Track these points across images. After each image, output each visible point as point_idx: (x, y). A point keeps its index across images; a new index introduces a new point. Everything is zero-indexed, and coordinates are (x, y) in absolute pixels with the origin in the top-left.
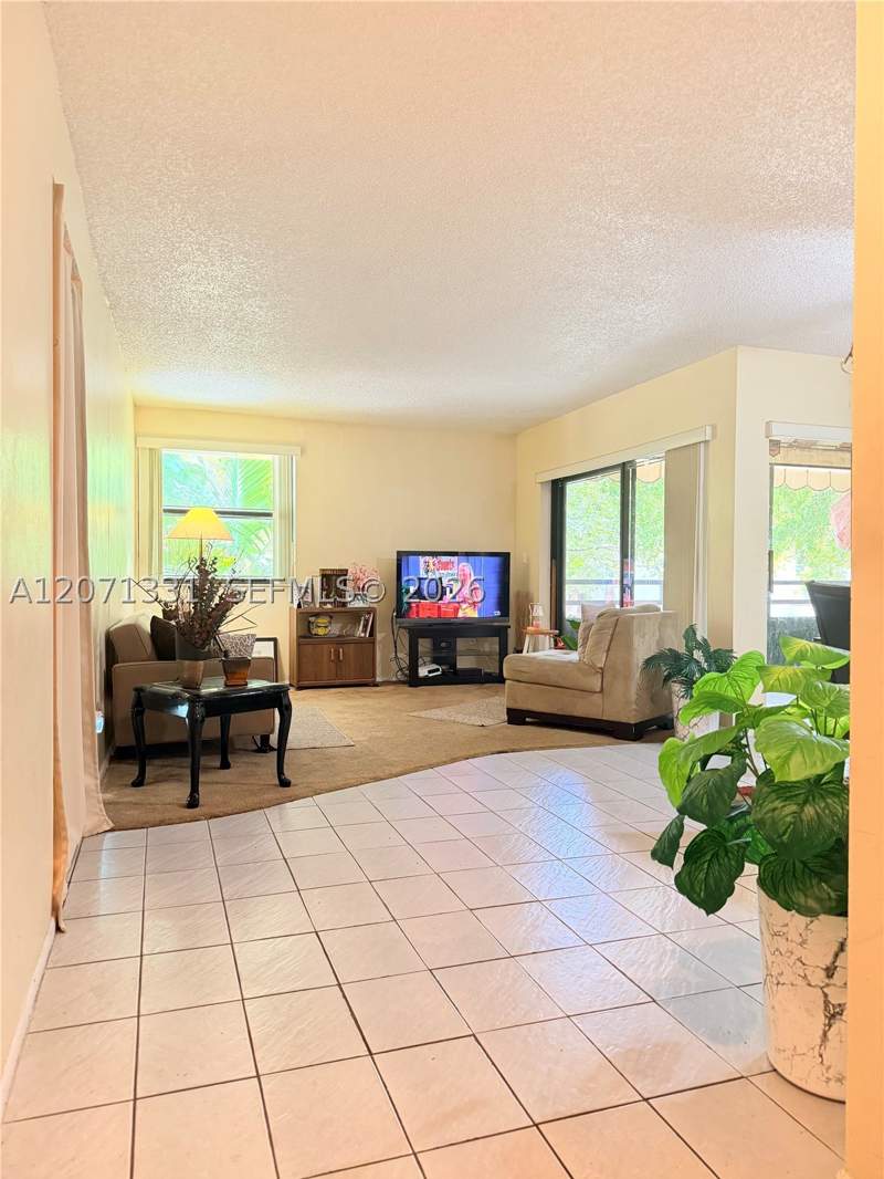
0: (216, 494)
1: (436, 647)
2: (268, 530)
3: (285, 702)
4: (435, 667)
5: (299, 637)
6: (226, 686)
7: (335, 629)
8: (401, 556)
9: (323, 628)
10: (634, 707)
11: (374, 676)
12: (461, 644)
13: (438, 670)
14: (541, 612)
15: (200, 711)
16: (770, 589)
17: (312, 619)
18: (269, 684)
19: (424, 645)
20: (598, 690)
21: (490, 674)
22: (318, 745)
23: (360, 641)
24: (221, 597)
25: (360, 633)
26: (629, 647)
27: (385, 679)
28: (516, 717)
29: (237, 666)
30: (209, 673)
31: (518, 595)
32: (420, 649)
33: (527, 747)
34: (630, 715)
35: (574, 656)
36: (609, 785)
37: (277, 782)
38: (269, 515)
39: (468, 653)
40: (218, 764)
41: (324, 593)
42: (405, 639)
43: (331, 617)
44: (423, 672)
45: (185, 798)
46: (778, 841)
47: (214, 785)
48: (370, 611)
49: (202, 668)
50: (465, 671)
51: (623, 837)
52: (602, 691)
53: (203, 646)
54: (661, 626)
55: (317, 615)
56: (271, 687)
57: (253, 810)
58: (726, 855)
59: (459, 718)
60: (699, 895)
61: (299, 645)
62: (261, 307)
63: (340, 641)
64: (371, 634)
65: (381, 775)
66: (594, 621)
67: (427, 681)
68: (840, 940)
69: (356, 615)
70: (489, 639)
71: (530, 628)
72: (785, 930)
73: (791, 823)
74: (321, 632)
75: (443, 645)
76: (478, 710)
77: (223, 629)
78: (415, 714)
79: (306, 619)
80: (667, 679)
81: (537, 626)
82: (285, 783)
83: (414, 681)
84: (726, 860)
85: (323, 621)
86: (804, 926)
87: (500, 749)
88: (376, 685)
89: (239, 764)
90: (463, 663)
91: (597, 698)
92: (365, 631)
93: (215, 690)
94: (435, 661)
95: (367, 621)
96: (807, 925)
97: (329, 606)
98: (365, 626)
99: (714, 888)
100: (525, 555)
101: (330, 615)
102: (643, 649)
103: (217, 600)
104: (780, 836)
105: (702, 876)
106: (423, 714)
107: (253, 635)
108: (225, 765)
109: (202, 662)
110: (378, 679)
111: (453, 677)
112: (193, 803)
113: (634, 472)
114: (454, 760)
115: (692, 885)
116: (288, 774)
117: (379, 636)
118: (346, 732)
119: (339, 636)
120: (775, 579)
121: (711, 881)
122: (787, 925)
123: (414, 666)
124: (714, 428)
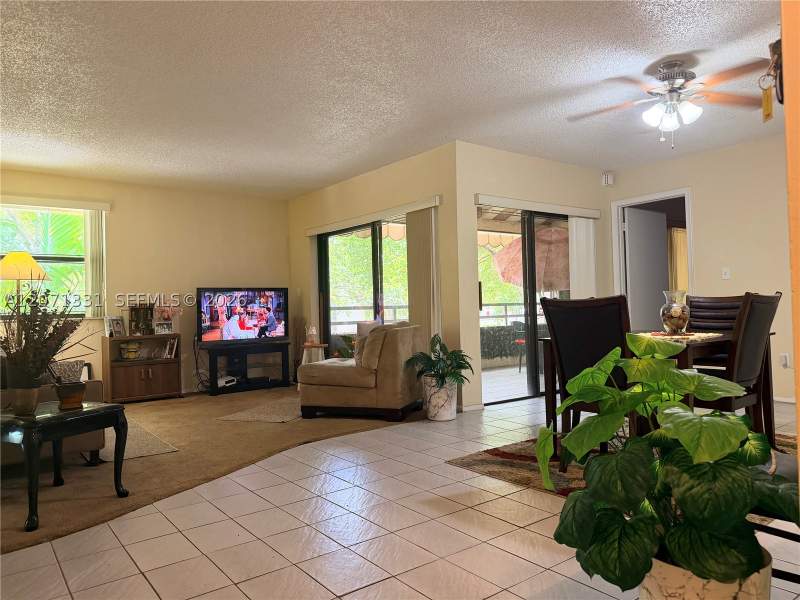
0: (28, 244)
1: (230, 363)
2: (78, 274)
3: (121, 420)
4: (230, 378)
5: (112, 361)
6: (60, 409)
7: (144, 353)
8: (200, 292)
9: (133, 353)
10: (400, 396)
11: (180, 389)
12: (251, 359)
13: (233, 380)
14: (314, 331)
15: (35, 437)
16: (481, 309)
17: (123, 346)
18: (104, 405)
19: (221, 361)
20: (373, 386)
21: (275, 380)
22: (145, 453)
23: (167, 362)
24: (55, 327)
25: (166, 355)
26: (395, 352)
27: (189, 391)
28: (309, 412)
29: (70, 392)
30: (43, 399)
31: (295, 319)
32: (219, 365)
33: (324, 435)
34: (397, 402)
35: (351, 362)
36: (398, 459)
37: (115, 493)
38: (81, 260)
39: (257, 365)
40: (52, 481)
41: (133, 324)
42: (205, 359)
43: (140, 343)
44: (221, 383)
45: (23, 523)
46: (701, 517)
47: (53, 504)
48: (174, 337)
49: (36, 395)
50: (256, 379)
51: (430, 503)
52: (376, 386)
53: (37, 375)
54: (414, 336)
55: (127, 342)
56: (108, 408)
57: (97, 524)
58: (636, 533)
59: (262, 417)
60: (614, 573)
61: (112, 367)
62: (85, 74)
63: (149, 362)
64: (177, 355)
65: (212, 476)
66: (367, 334)
67: (225, 390)
68: (733, 595)
69: (163, 341)
70: (273, 354)
71: (307, 344)
72: (681, 591)
73: (709, 500)
74: (132, 356)
75: (236, 360)
76: (275, 411)
77: (58, 357)
78: (224, 418)
79: (117, 347)
80: (421, 373)
81: (312, 342)
82: (123, 494)
83: (213, 390)
84: (637, 537)
85: (133, 347)
86: (701, 585)
87: (306, 440)
88: (181, 396)
89: (73, 480)
90: (252, 374)
91: (372, 392)
92: (170, 353)
93: (49, 415)
94: (229, 373)
95: (173, 344)
96: (704, 585)
97: (138, 334)
98: (171, 349)
99: (630, 565)
100: (299, 290)
101: (139, 341)
102: (405, 353)
103: (51, 329)
104: (701, 513)
105: (614, 555)
106: (230, 417)
107: (81, 362)
108: (59, 482)
109: (36, 390)
110: (183, 392)
111: (245, 385)
112: (32, 526)
113: (381, 228)
114: (270, 454)
115: (605, 564)
116: (125, 485)
117: (183, 357)
118: (167, 439)
119: (148, 359)
120: (483, 302)
121: (626, 558)
122: (684, 587)
123: (214, 378)
124: (441, 197)
